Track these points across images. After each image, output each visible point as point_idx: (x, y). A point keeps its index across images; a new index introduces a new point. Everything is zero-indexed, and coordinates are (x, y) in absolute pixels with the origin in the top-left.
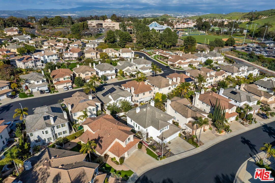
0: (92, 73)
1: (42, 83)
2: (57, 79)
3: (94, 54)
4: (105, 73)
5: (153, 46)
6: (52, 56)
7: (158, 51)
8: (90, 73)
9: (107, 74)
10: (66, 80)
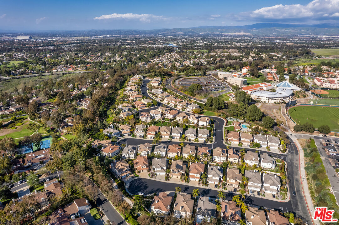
1: (142, 132)
2: (149, 132)
9: (174, 135)
10: (153, 133)
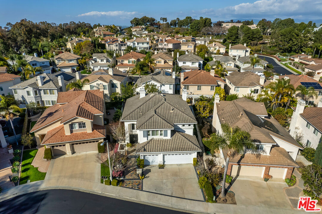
0: (165, 62)
1: (106, 62)
2: (121, 61)
3: (191, 47)
4: (184, 65)
5: (295, 51)
6: (143, 43)
7: (299, 57)
8: (163, 61)
9: (186, 66)
10: (131, 64)
